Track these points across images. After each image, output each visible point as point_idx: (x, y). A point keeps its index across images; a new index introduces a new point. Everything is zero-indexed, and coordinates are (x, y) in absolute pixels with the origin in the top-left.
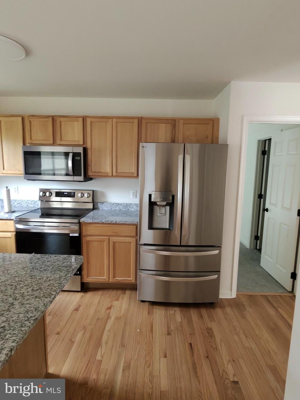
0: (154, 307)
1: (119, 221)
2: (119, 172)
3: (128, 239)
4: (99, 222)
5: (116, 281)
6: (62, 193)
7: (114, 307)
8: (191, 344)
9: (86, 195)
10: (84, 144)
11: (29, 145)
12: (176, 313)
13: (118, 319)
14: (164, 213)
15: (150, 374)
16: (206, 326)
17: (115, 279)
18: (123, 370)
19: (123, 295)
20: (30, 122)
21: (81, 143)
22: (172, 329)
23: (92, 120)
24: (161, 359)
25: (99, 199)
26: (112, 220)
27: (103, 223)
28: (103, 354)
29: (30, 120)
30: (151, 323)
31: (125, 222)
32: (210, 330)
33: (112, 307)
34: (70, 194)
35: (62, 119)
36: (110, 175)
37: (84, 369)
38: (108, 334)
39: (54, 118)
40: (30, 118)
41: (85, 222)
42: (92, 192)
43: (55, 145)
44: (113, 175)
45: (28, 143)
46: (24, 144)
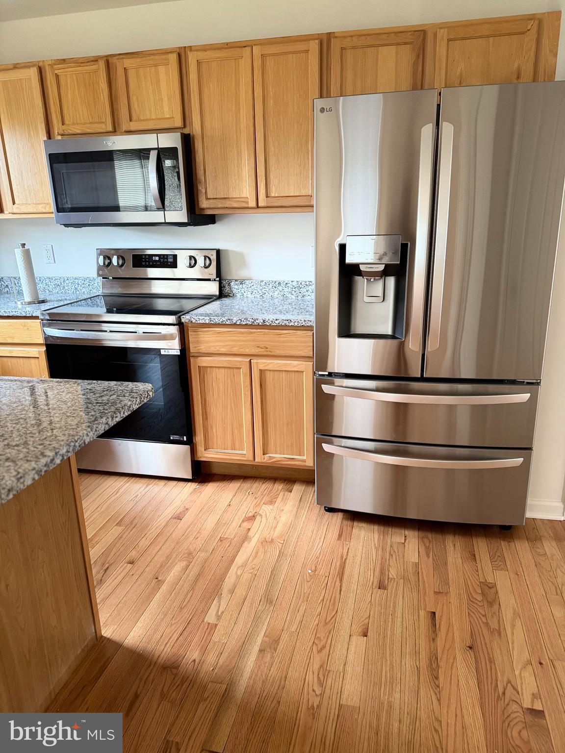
0: (356, 524)
1: (271, 320)
2: (273, 195)
3: (295, 364)
4: (224, 323)
5: (270, 461)
6: (147, 257)
7: (262, 517)
8: (434, 613)
9: (201, 261)
10: (185, 126)
11: (59, 138)
12: (407, 541)
13: (266, 542)
14: (380, 294)
15: (321, 666)
16: (482, 580)
17: (267, 455)
18: (261, 651)
19: (286, 493)
20: (57, 76)
21: (178, 123)
22: (391, 576)
23: (201, 55)
24: (354, 638)
25: (233, 271)
26: (255, 317)
27: (235, 325)
28: (223, 612)
29: (56, 72)
30: (342, 557)
31: (286, 322)
32: (490, 588)
33: (258, 518)
34: (166, 260)
35: (128, 63)
36: (252, 204)
37: (175, 636)
38: (239, 573)
39: (109, 62)
40: (56, 66)
41: (194, 321)
42: (214, 253)
43: (117, 133)
44: (259, 205)
45: (59, 134)
46: (49, 136)
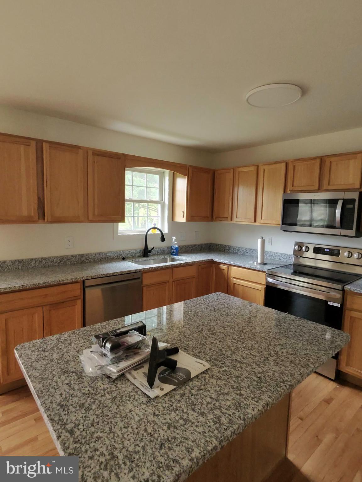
6: (322, 249)
9: (356, 255)
10: (361, 188)
20: (294, 166)
21: (357, 186)
34: (332, 252)
35: (333, 159)
39: (322, 159)
40: (295, 162)
41: (352, 290)
43: (320, 191)
45: (289, 191)
46: (285, 192)
